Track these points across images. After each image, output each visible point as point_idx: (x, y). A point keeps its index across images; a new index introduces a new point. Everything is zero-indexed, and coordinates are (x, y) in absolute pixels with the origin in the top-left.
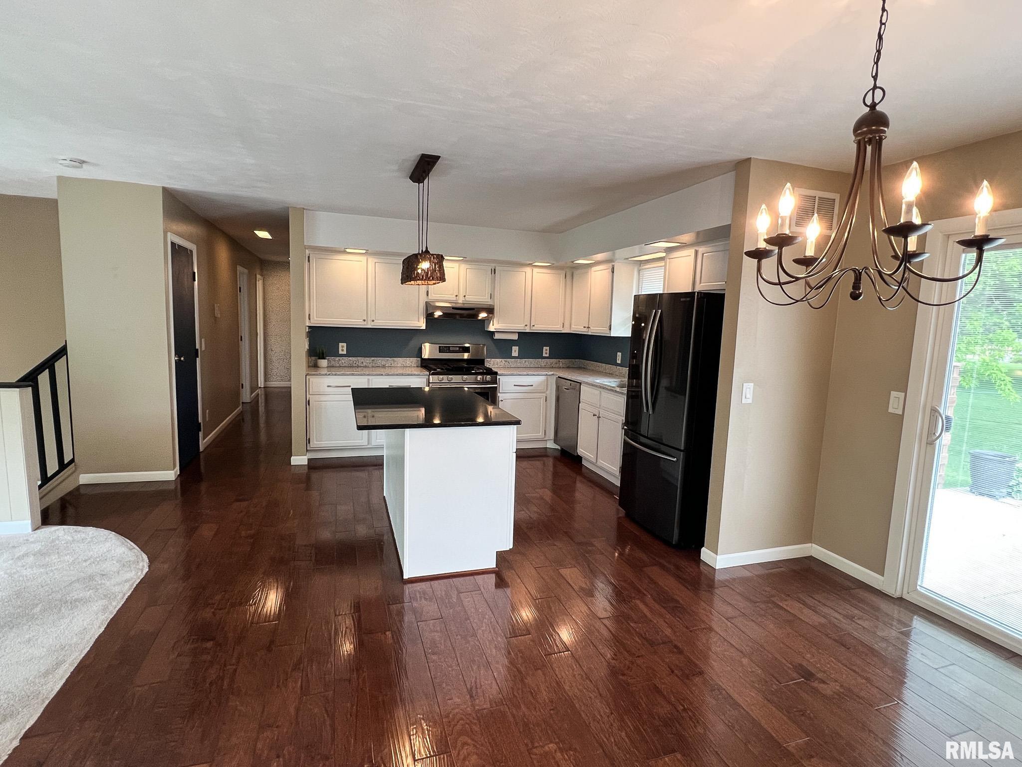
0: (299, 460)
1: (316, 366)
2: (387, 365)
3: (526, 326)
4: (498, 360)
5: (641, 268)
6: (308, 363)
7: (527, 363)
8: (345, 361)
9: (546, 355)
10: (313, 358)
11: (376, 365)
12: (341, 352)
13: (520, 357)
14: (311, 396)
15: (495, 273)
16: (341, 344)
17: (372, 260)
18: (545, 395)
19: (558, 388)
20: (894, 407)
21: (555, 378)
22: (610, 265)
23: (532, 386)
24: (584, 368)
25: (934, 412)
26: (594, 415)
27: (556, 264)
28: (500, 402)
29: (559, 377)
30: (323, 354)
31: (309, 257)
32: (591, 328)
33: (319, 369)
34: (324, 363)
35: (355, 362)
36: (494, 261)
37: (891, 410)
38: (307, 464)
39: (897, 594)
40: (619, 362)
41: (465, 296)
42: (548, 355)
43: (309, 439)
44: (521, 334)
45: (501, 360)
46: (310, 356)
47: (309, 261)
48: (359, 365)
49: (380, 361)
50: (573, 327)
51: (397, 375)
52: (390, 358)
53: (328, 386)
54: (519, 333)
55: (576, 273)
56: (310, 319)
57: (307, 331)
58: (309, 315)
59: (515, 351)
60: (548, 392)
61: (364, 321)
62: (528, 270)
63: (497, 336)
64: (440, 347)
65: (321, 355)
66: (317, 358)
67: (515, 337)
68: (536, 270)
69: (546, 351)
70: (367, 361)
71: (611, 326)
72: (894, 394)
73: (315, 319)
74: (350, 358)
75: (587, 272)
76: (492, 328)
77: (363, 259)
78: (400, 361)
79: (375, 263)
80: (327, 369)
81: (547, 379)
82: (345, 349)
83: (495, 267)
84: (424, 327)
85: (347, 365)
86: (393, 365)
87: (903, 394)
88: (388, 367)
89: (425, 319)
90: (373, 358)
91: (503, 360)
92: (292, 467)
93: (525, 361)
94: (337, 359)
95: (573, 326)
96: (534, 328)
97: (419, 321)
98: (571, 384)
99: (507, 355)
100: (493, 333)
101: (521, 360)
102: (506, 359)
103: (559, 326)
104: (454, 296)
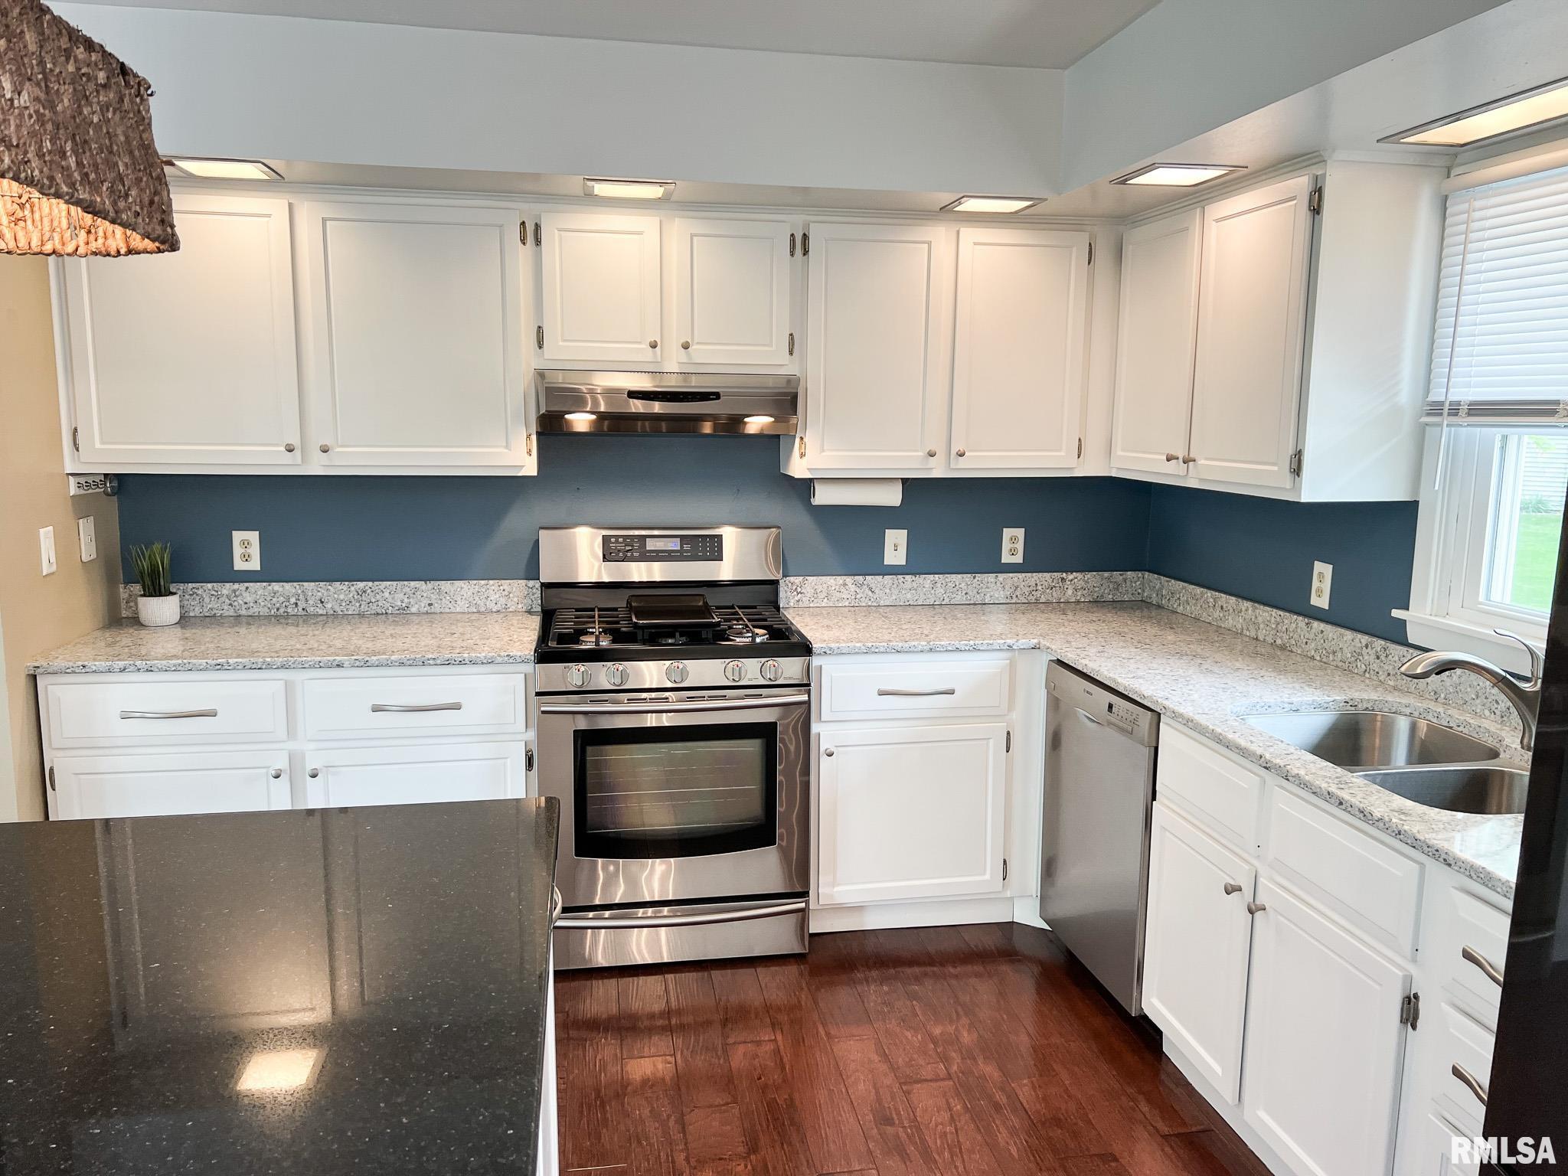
2: (414, 610)
3: (932, 455)
4: (830, 581)
5: (1454, 181)
7: (940, 591)
8: (255, 596)
9: (1012, 560)
10: (119, 593)
11: (374, 608)
12: (239, 565)
13: (913, 567)
14: (56, 753)
15: (806, 252)
16: (238, 536)
17: (310, 212)
18: (1001, 728)
19: (1054, 704)
21: (1042, 661)
22: (1300, 184)
23: (952, 692)
24: (1159, 607)
26: (1230, 890)
27: (1055, 203)
28: (824, 759)
29: (1060, 662)
30: (161, 573)
32: (1201, 462)
33: (143, 632)
34: (162, 610)
35: (293, 600)
36: (801, 201)
40: (1321, 599)
41: (686, 346)
44: (912, 485)
45: (840, 580)
48: (311, 610)
49: (391, 593)
50: (1120, 453)
51: (402, 664)
53: (126, 716)
54: (905, 481)
55: (1136, 238)
56: (77, 447)
57: (73, 492)
58: (75, 432)
59: (896, 545)
60: (1014, 715)
61: (290, 449)
62: (939, 235)
63: (823, 496)
64: (606, 539)
67: (893, 497)
68: (970, 234)
69: (1013, 543)
70: (338, 594)
71: (1298, 455)
73: (98, 445)
74: (276, 586)
75: (1187, 229)
76: (798, 468)
77: (275, 206)
78: (463, 593)
79: (324, 220)
80: (178, 631)
81: (1012, 666)
82: (254, 552)
83: (807, 225)
84: (532, 469)
85: (264, 611)
86: (436, 608)
88: (419, 614)
89: (534, 437)
90: (361, 585)
91: (849, 580)
93: (934, 584)
94: (227, 588)
95: (1118, 452)
96: (962, 463)
97: (507, 447)
98: (1110, 706)
99: (869, 563)
100: (806, 487)
101: (920, 579)
102: (860, 578)
103: (1063, 454)
104: (645, 346)
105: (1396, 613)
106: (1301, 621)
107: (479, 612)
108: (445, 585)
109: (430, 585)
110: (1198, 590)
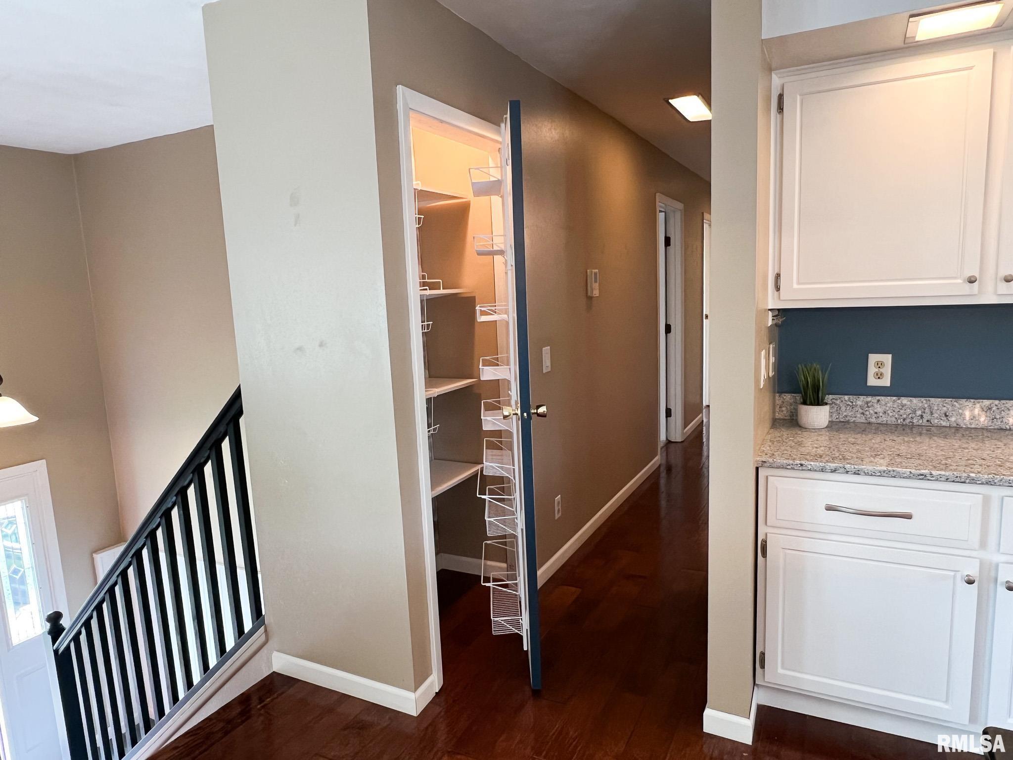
0: (725, 725)
1: (793, 422)
6: (774, 412)
8: (885, 407)
10: (788, 397)
12: (872, 381)
14: (769, 530)
16: (873, 358)
30: (816, 388)
31: (781, 97)
33: (802, 432)
34: (817, 416)
35: (919, 413)
43: (763, 654)
46: (781, 392)
47: (780, 109)
48: (935, 421)
53: (829, 508)
56: (778, 288)
57: (770, 323)
58: (778, 276)
65: (810, 392)
66: (798, 397)
73: (795, 286)
74: (905, 401)
80: (826, 438)
82: (887, 371)
85: (892, 420)
92: (705, 740)
94: (860, 401)
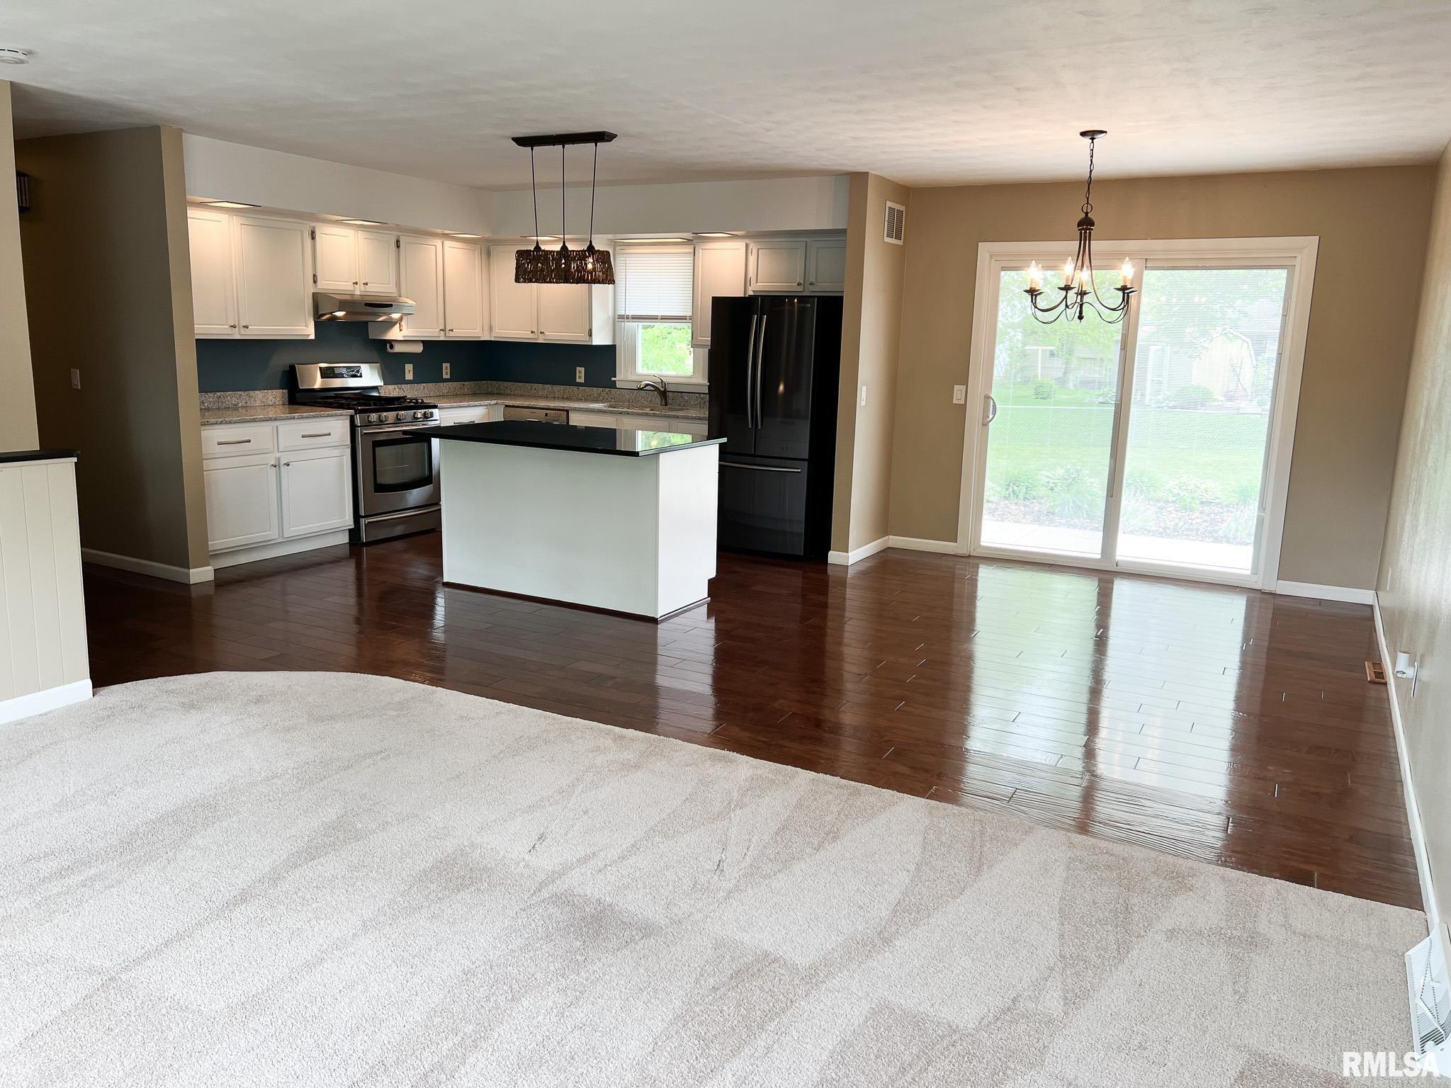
0: (201, 574)
3: (442, 330)
4: (390, 386)
9: (446, 377)
13: (414, 380)
15: (399, 247)
17: (236, 220)
20: (958, 398)
21: (501, 408)
25: (988, 398)
29: (509, 406)
32: (547, 333)
36: (398, 228)
37: (955, 401)
38: (213, 579)
39: (968, 554)
40: (581, 380)
41: (365, 284)
42: (448, 377)
44: (426, 343)
45: (393, 386)
52: (244, 391)
53: (219, 444)
54: (423, 342)
59: (410, 371)
61: (232, 327)
63: (398, 349)
64: (321, 369)
67: (417, 349)
68: (447, 243)
69: (446, 369)
71: (590, 331)
72: (956, 387)
76: (391, 336)
77: (224, 217)
79: (241, 225)
83: (399, 236)
84: (312, 337)
87: (965, 386)
88: (242, 407)
89: (313, 322)
90: (219, 394)
91: (396, 386)
92: (192, 587)
93: (424, 387)
95: (496, 330)
96: (451, 334)
97: (306, 326)
99: (400, 378)
100: (391, 344)
101: (419, 385)
102: (399, 385)
103: (477, 331)
104: (351, 284)
105: (613, 379)
106: (575, 388)
107: (265, 406)
108: (251, 393)
109: (246, 393)
110: (521, 384)
